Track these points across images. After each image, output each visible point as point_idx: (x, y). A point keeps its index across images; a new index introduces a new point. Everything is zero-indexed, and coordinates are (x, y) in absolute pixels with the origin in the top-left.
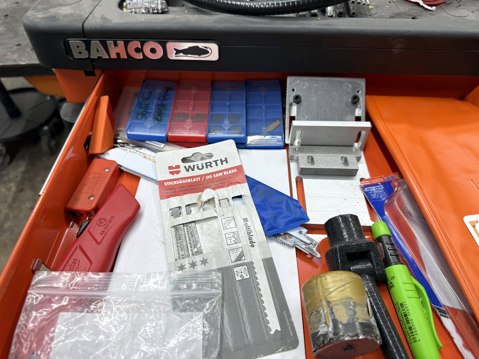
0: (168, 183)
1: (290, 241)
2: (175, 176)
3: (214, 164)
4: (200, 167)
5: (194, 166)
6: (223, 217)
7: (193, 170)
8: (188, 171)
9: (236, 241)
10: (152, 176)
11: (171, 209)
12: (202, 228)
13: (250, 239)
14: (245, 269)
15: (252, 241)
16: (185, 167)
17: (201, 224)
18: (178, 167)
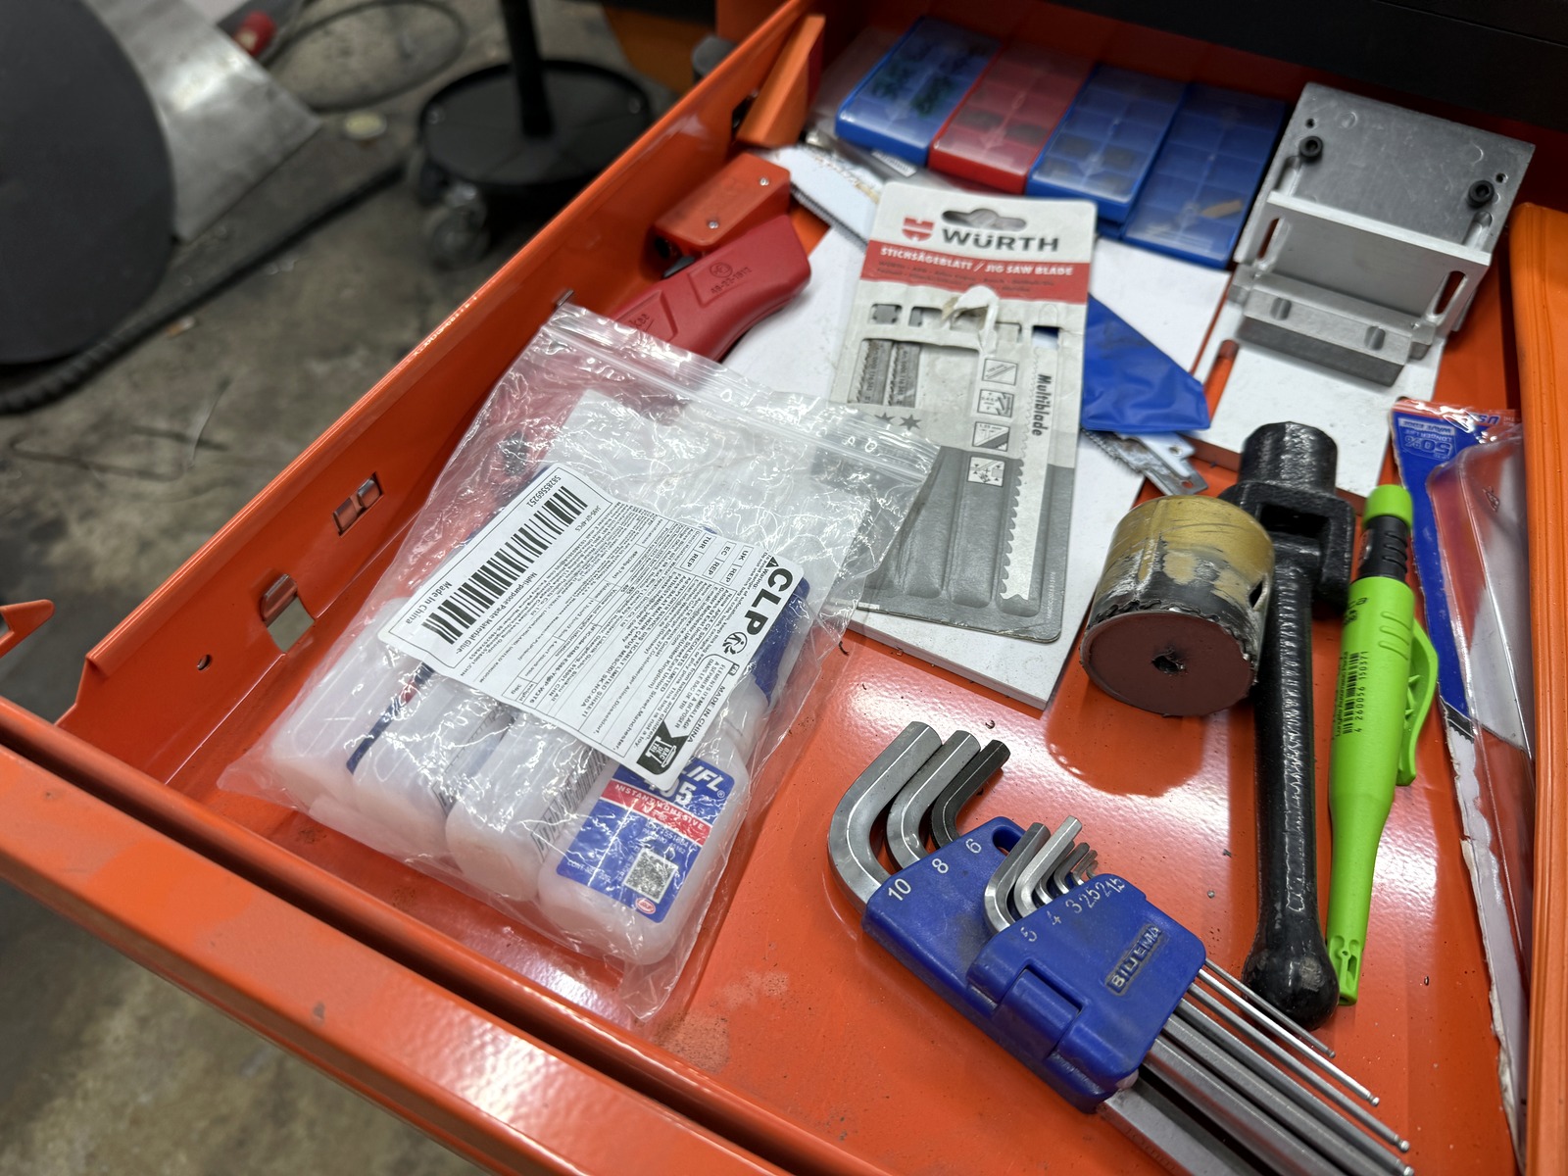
0: (891, 250)
1: (1135, 458)
2: (914, 242)
3: (1019, 244)
5: (968, 235)
6: (992, 356)
8: (948, 239)
9: (1003, 412)
10: (860, 228)
11: (876, 305)
12: (932, 365)
13: (1039, 418)
14: (998, 467)
15: (1041, 424)
16: (946, 232)
17: (933, 355)
18: (929, 225)
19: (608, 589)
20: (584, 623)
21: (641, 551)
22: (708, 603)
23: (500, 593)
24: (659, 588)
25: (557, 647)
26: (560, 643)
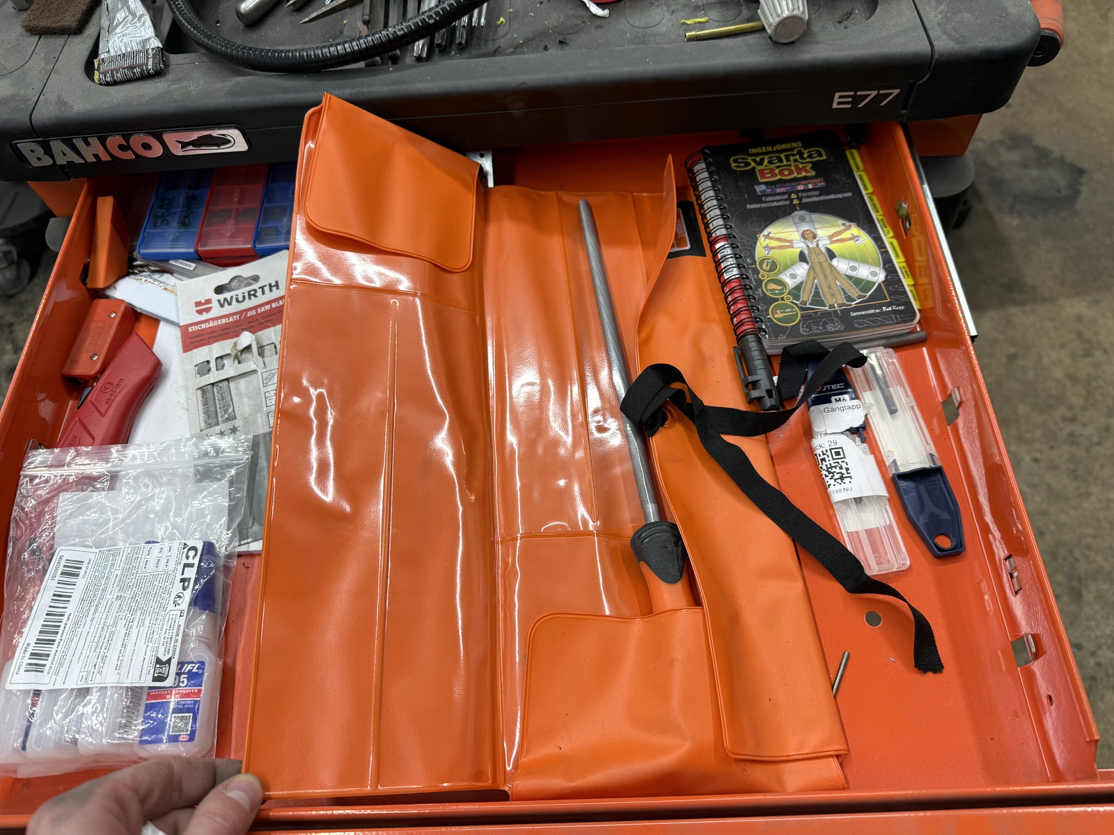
0: (193, 327)
3: (259, 292)
4: (241, 299)
6: (264, 370)
7: (230, 304)
8: (222, 306)
10: (175, 318)
11: (196, 365)
12: (237, 388)
16: (219, 301)
17: (236, 382)
18: (209, 301)
19: (109, 603)
20: (103, 628)
21: (119, 572)
22: (160, 585)
23: (57, 633)
24: (134, 589)
25: (93, 647)
26: (95, 644)
